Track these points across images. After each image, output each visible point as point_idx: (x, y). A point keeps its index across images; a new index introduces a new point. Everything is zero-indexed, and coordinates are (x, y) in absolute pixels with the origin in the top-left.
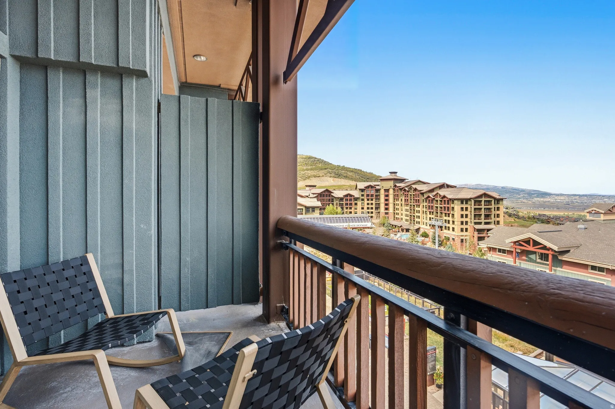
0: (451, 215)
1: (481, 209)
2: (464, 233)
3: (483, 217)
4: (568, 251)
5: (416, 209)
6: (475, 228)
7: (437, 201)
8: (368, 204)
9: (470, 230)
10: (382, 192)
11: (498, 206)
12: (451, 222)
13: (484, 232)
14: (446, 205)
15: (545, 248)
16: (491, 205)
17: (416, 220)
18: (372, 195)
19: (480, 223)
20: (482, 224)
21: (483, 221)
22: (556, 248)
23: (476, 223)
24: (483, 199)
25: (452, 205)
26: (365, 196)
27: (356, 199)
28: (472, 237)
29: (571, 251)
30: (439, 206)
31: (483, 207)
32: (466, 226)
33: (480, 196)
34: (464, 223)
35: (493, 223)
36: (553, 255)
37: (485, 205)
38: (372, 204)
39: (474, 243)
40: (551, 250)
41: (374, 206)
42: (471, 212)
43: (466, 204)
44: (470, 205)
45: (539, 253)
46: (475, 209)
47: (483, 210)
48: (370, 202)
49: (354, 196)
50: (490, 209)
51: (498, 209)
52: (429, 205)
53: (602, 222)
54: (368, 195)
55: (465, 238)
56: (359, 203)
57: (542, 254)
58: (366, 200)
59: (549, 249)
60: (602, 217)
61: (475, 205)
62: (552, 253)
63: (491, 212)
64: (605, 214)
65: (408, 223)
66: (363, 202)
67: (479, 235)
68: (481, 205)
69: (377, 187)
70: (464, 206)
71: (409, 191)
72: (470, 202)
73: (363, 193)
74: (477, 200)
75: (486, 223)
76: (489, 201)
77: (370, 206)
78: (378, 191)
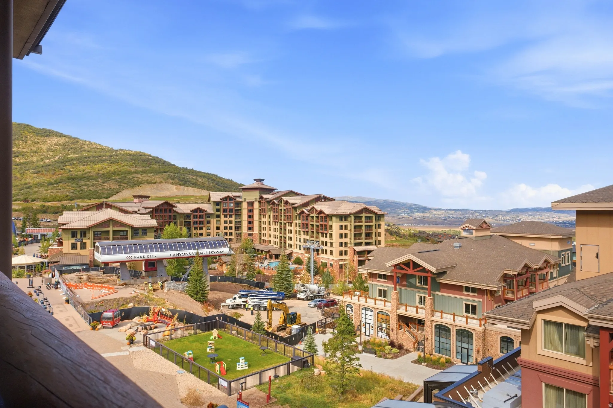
0: (328, 235)
1: (361, 226)
2: (344, 257)
3: (363, 236)
4: (445, 273)
5: (288, 228)
6: (355, 250)
7: (312, 217)
8: (226, 222)
9: (350, 253)
10: (245, 205)
11: (379, 223)
12: (329, 244)
13: (365, 254)
14: (323, 223)
15: (424, 270)
16: (372, 222)
17: (288, 242)
18: (231, 210)
19: (360, 244)
20: (363, 245)
21: (363, 241)
22: (434, 270)
23: (356, 244)
24: (364, 215)
25: (330, 223)
26: (222, 210)
27: (209, 215)
28: (352, 261)
29: (448, 272)
30: (314, 223)
31: (363, 224)
32: (346, 249)
33: (361, 211)
34: (344, 245)
35: (374, 243)
36: (432, 278)
37: (365, 222)
38: (231, 222)
39: (354, 268)
40: (429, 272)
41: (233, 225)
42: (351, 230)
43: (345, 220)
44: (350, 222)
45: (418, 276)
46: (355, 227)
47: (363, 228)
48: (228, 219)
49: (206, 211)
50: (370, 226)
51: (379, 226)
52: (303, 222)
53: (474, 239)
54: (225, 210)
55: (345, 263)
56: (214, 221)
57: (421, 277)
58: (222, 216)
59: (428, 271)
60: (474, 234)
61: (355, 222)
62: (431, 275)
63: (372, 230)
64: (477, 230)
65: (278, 246)
66: (218, 219)
67: (359, 258)
68: (362, 222)
69: (238, 199)
70: (344, 223)
71: (279, 205)
72: (350, 218)
73: (218, 207)
74: (357, 216)
75: (367, 244)
76: (369, 217)
77: (228, 225)
78: (239, 204)
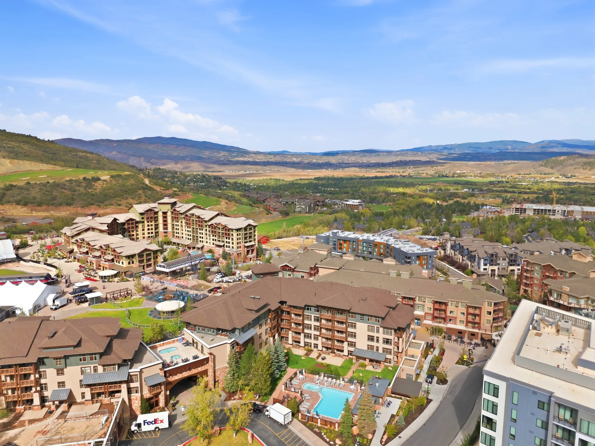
0: (231, 239)
3: (248, 238)
5: (199, 231)
6: (245, 246)
7: (219, 228)
8: (148, 226)
9: (242, 247)
10: (160, 214)
11: (255, 230)
12: (231, 243)
13: (249, 247)
14: (227, 232)
17: (199, 239)
18: (151, 218)
21: (248, 240)
23: (245, 242)
25: (231, 233)
26: (145, 218)
27: (137, 222)
28: (244, 251)
30: (220, 231)
31: (248, 232)
34: (239, 243)
38: (152, 225)
41: (153, 227)
42: (242, 236)
46: (244, 234)
47: (248, 234)
48: (150, 224)
49: (135, 220)
52: (212, 230)
54: (148, 218)
55: (240, 252)
56: (140, 225)
58: (146, 222)
61: (244, 232)
65: (191, 241)
66: (143, 224)
67: (247, 250)
69: (156, 210)
70: (239, 233)
71: (191, 217)
73: (143, 216)
74: (245, 228)
75: (250, 241)
76: (251, 228)
77: (150, 227)
78: (156, 213)
